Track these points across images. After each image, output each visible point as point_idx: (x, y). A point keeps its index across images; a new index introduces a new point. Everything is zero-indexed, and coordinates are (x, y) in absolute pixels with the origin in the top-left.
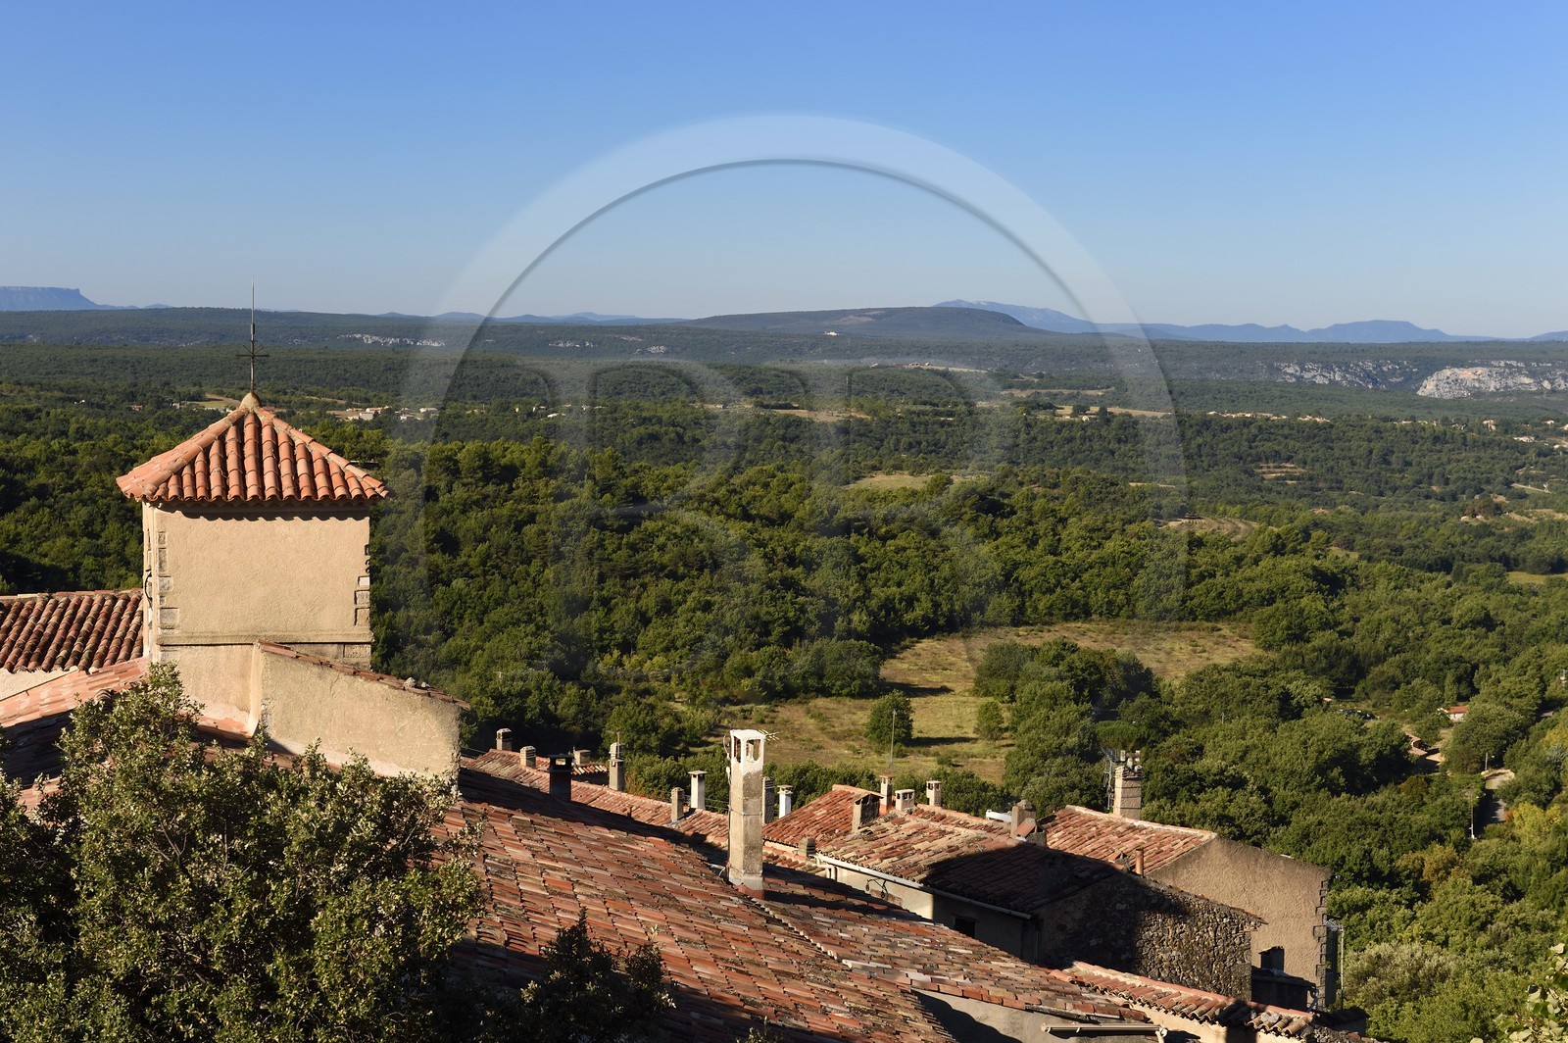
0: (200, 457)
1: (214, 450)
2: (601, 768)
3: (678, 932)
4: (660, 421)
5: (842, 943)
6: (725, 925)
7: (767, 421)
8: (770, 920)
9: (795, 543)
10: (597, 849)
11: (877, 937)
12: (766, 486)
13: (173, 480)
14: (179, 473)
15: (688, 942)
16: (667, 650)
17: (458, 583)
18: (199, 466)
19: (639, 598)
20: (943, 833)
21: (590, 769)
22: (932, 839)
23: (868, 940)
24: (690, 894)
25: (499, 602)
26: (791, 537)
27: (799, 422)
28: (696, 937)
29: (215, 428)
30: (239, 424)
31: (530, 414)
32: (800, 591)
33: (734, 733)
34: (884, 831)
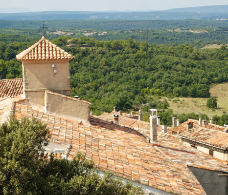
0: (33, 50)
1: (36, 49)
2: (137, 115)
3: (134, 154)
4: (158, 34)
5: (173, 156)
6: (146, 152)
7: (183, 33)
8: (157, 151)
9: (189, 62)
10: (120, 135)
11: (183, 155)
12: (183, 49)
13: (27, 56)
14: (28, 54)
15: (136, 156)
16: (159, 87)
17: (112, 73)
18: (32, 53)
19: (153, 76)
20: (207, 131)
21: (134, 116)
22: (204, 132)
23: (180, 155)
24: (139, 145)
25: (121, 77)
26: (188, 60)
27: (191, 33)
28: (138, 155)
29: (36, 44)
30: (41, 43)
31: (128, 33)
32: (190, 73)
33: (150, 110)
34: (194, 130)
